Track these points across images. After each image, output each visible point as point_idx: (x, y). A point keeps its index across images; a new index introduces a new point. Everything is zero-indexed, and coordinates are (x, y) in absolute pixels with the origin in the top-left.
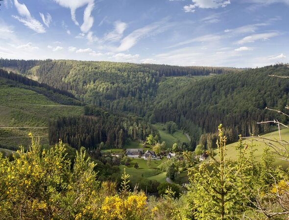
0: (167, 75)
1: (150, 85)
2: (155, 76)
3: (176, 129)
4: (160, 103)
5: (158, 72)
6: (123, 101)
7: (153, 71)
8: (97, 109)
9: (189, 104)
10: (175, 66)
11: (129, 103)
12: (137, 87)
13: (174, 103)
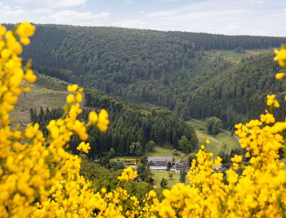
0: (206, 49)
1: (181, 63)
2: (189, 50)
3: (220, 129)
4: (197, 90)
5: (193, 44)
6: (142, 86)
7: (186, 42)
8: (105, 97)
9: (241, 91)
10: (218, 36)
11: (151, 89)
12: (162, 65)
13: (218, 89)
